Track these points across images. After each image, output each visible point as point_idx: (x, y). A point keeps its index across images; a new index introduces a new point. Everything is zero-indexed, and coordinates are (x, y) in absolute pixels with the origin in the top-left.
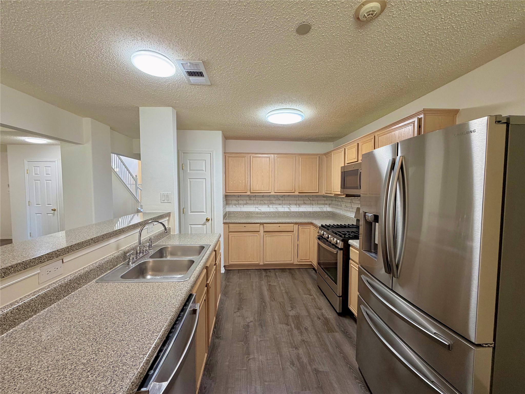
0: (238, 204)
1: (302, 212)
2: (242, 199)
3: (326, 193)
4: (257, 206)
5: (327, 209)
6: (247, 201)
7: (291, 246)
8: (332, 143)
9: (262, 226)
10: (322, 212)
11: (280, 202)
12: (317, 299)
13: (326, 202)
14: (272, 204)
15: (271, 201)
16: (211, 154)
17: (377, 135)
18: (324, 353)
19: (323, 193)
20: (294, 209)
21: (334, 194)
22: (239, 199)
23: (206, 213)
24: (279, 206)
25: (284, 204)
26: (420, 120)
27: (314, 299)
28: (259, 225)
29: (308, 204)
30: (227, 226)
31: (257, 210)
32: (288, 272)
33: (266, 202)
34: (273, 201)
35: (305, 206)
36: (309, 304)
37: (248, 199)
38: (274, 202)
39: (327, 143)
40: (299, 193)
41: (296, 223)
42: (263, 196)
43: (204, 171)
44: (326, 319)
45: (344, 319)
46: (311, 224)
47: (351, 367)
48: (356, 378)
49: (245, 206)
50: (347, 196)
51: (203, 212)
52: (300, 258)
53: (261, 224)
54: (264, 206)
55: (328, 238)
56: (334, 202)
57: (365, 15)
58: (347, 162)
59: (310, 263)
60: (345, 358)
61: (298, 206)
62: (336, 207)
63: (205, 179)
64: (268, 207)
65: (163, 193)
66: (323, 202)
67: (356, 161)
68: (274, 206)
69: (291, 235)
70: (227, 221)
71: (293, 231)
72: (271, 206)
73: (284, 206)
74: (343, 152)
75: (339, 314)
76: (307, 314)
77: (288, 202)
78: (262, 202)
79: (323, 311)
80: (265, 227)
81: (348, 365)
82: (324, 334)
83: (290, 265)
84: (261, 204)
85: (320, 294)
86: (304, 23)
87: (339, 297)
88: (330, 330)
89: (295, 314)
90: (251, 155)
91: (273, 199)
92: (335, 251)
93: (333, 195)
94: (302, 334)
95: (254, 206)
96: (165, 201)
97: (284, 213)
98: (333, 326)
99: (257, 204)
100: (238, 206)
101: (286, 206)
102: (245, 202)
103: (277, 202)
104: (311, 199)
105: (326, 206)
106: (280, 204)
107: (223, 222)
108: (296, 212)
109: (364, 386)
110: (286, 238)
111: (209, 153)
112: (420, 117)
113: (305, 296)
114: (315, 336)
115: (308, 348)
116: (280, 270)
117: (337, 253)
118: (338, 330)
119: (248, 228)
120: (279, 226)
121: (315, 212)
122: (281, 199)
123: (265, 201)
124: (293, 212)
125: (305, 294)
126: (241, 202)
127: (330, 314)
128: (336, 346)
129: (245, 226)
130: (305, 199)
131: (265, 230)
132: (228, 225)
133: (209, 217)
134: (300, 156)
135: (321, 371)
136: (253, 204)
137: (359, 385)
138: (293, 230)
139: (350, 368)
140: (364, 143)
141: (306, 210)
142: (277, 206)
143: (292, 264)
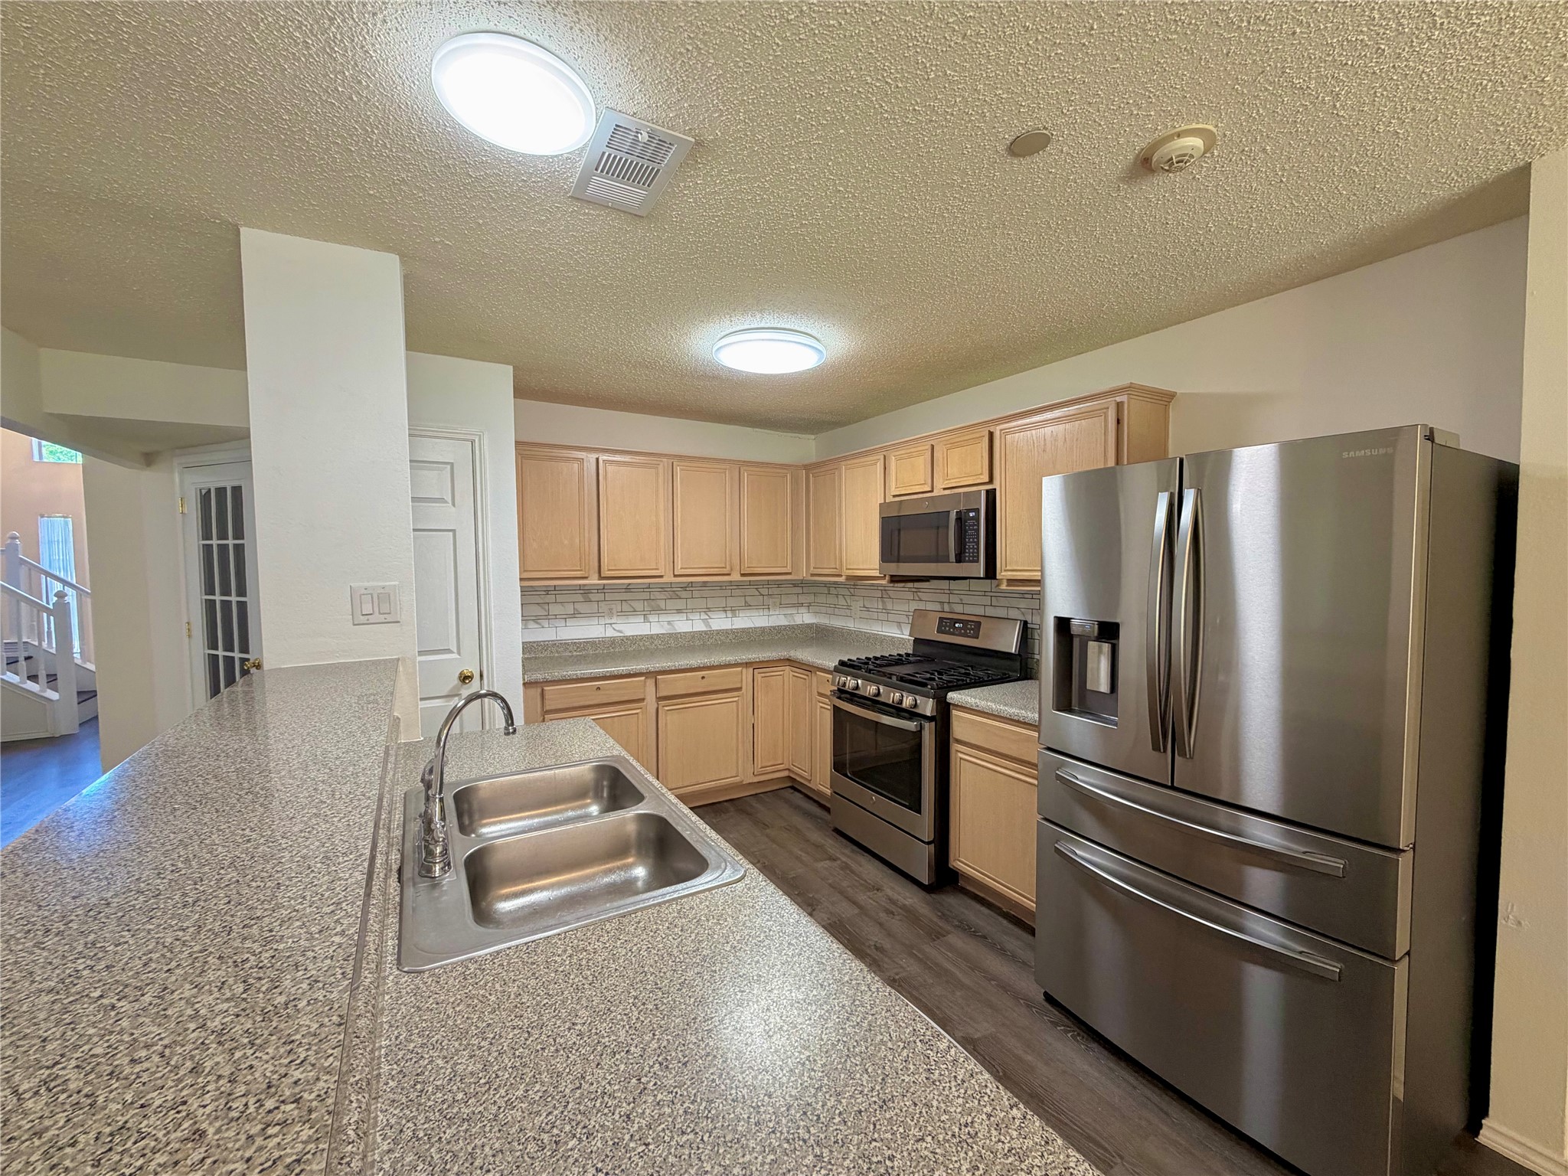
0: (547, 617)
1: (743, 630)
2: (560, 598)
3: (812, 575)
4: (613, 621)
5: (805, 618)
6: (577, 606)
7: (737, 731)
8: (813, 437)
9: (650, 682)
10: (792, 628)
11: (680, 604)
12: (854, 866)
13: (802, 599)
14: (658, 610)
15: (653, 603)
16: (473, 442)
17: (1001, 430)
18: (958, 994)
19: (803, 574)
20: (721, 622)
21: (844, 577)
22: (551, 598)
23: (459, 654)
24: (677, 617)
25: (693, 610)
26: (1119, 406)
27: (845, 867)
28: (643, 678)
29: (757, 607)
30: (535, 692)
31: (610, 633)
32: (732, 809)
33: (639, 606)
34: (659, 602)
35: (748, 613)
36: (845, 884)
37: (580, 598)
38: (662, 604)
39: (800, 435)
40: (743, 575)
41: (747, 665)
42: (628, 589)
43: (446, 502)
44: (904, 907)
45: (943, 897)
46: (790, 662)
47: (1029, 1004)
48: (1055, 1024)
49: (570, 622)
50: (895, 579)
51: (449, 651)
52: (759, 763)
53: (648, 674)
54: (632, 619)
55: (878, 694)
56: (821, 599)
57: (1172, 159)
58: (893, 490)
59: (786, 774)
60: (1005, 987)
61: (729, 614)
62: (830, 611)
63: (454, 531)
64: (646, 620)
65: (366, 584)
66: (793, 600)
67: (930, 489)
68: (664, 618)
69: (736, 699)
70: (539, 676)
71: (740, 689)
72: (653, 618)
73: (691, 616)
74: (880, 466)
75: (928, 889)
76: (857, 911)
77: (702, 603)
78: (626, 607)
79: (889, 892)
80: (661, 685)
81: (1022, 1001)
82: (927, 949)
83: (732, 788)
84: (622, 613)
85: (853, 851)
86: (1044, 132)
87: (929, 843)
88: (935, 935)
89: (829, 919)
90: (600, 455)
91: (658, 595)
92: (911, 725)
93: (842, 579)
94: (879, 966)
95: (602, 621)
96: (372, 619)
97: (693, 635)
98: (931, 921)
99: (611, 613)
100: (545, 623)
101: (696, 616)
102: (570, 609)
103: (671, 604)
104: (764, 591)
105: (803, 610)
106: (679, 611)
107: (524, 680)
108: (726, 632)
109: (1079, 1035)
110: (722, 710)
111: (467, 440)
112: (1118, 399)
113: (820, 865)
114: (912, 961)
115: (915, 993)
116: (706, 809)
117: (920, 731)
118: (949, 928)
119: (607, 692)
120: (703, 678)
121: (774, 628)
122: (684, 594)
123: (634, 604)
124: (718, 632)
125: (816, 860)
126: (555, 609)
127: (907, 894)
128: (969, 967)
129: (599, 688)
130: (748, 592)
131: (661, 694)
132: (539, 690)
133: (472, 668)
134: (747, 468)
135: (979, 1039)
136: (598, 614)
137: (1069, 1035)
138: (739, 686)
139: (1028, 1006)
140: (954, 445)
141: (753, 626)
142: (670, 618)
143: (740, 786)
